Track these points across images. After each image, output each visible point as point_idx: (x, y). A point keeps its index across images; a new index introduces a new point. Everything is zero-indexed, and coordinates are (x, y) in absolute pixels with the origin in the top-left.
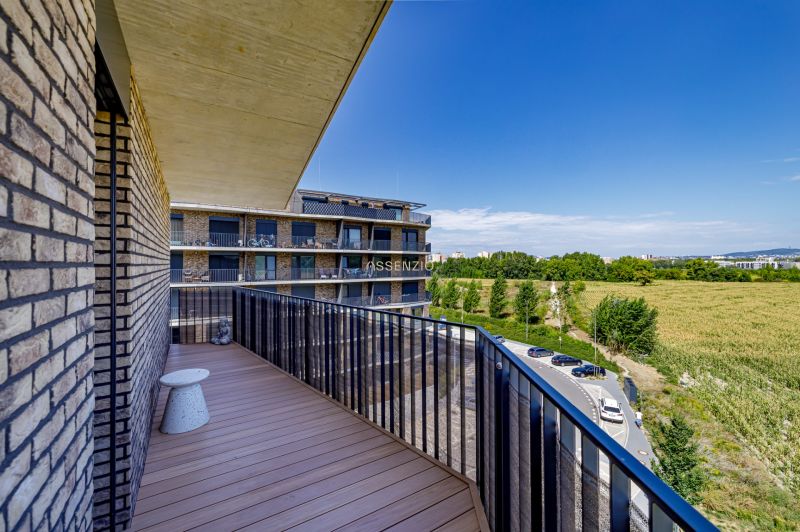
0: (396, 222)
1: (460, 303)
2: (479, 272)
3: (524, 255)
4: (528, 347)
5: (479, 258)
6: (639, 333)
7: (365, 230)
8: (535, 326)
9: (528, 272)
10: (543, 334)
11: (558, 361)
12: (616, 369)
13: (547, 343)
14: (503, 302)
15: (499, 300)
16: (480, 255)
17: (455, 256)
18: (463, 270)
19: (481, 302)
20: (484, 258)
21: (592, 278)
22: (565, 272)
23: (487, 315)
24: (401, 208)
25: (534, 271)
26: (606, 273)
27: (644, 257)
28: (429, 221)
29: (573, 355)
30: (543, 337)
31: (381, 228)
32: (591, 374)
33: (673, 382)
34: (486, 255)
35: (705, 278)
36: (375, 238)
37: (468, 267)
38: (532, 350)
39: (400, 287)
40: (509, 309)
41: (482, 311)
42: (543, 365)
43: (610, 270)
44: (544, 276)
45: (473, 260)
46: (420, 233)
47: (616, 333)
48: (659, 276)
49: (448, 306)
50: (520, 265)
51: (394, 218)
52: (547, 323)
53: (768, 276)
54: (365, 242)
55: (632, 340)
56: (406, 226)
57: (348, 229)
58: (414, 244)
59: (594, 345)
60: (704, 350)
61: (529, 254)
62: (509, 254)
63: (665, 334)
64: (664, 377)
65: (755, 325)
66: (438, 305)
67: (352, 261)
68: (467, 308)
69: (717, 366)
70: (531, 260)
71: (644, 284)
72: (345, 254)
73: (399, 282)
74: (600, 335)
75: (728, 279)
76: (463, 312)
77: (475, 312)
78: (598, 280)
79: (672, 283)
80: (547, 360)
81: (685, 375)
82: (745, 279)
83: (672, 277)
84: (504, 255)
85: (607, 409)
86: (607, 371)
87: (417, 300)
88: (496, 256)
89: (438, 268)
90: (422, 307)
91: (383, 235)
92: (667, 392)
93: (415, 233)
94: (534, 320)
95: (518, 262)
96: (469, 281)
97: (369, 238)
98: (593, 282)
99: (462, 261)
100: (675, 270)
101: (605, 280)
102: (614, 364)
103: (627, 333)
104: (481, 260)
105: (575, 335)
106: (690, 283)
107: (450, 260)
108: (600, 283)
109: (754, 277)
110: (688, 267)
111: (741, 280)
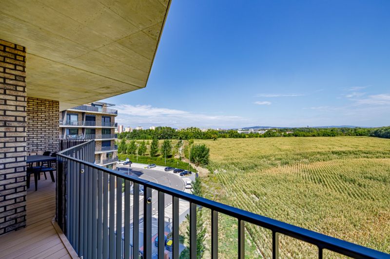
0: (99, 112)
1: (137, 152)
2: (150, 137)
3: (170, 128)
4: (164, 168)
5: (149, 130)
6: (204, 157)
7: (80, 116)
8: (170, 159)
9: (172, 136)
10: (172, 161)
11: (176, 172)
12: (195, 171)
13: (173, 165)
14: (156, 149)
15: (154, 149)
16: (151, 128)
17: (138, 128)
18: (141, 136)
19: (147, 150)
20: (152, 130)
21: (197, 138)
22: (187, 136)
23: (150, 156)
24: (102, 106)
25: (175, 136)
26: (202, 136)
27: (218, 129)
28: (116, 113)
29: (182, 168)
30: (172, 163)
31: (90, 115)
32: (186, 174)
33: (212, 173)
34: (154, 128)
35: (234, 137)
36: (86, 120)
37: (144, 134)
38: (166, 168)
39: (101, 143)
40: (159, 152)
41: (148, 155)
42: (170, 174)
43: (204, 135)
44: (179, 138)
45: (147, 130)
46: (112, 118)
47: (197, 158)
48: (220, 137)
49: (130, 153)
50: (169, 133)
51: (97, 111)
52: (175, 157)
53: (251, 136)
54: (80, 122)
55: (202, 160)
56: (104, 114)
57: (70, 115)
58: (109, 123)
59: (190, 164)
60: (224, 162)
61: (172, 128)
62: (164, 128)
63: (212, 157)
64: (209, 172)
65: (240, 152)
66: (126, 153)
67: (72, 132)
68: (140, 153)
69: (226, 167)
70: (173, 130)
71: (214, 140)
72: (67, 128)
73: (100, 141)
74: (193, 160)
75: (240, 137)
76: (137, 155)
77: (144, 155)
78: (199, 139)
79: (224, 139)
80: (172, 172)
81: (216, 170)
82: (244, 137)
83: (224, 137)
84: (161, 128)
85: (188, 184)
86: (192, 172)
87: (110, 149)
88: (157, 129)
89: (127, 135)
90: (113, 152)
91: (91, 118)
92: (208, 176)
93: (109, 118)
94: (170, 156)
95: (168, 131)
96: (142, 140)
97: (83, 120)
98: (197, 140)
99: (141, 131)
100: (225, 134)
101: (202, 139)
102: (195, 170)
103: (201, 158)
104: (151, 131)
105: (184, 161)
106: (229, 139)
107: (135, 131)
108: (200, 140)
109: (247, 136)
110: (229, 133)
111: (243, 138)
